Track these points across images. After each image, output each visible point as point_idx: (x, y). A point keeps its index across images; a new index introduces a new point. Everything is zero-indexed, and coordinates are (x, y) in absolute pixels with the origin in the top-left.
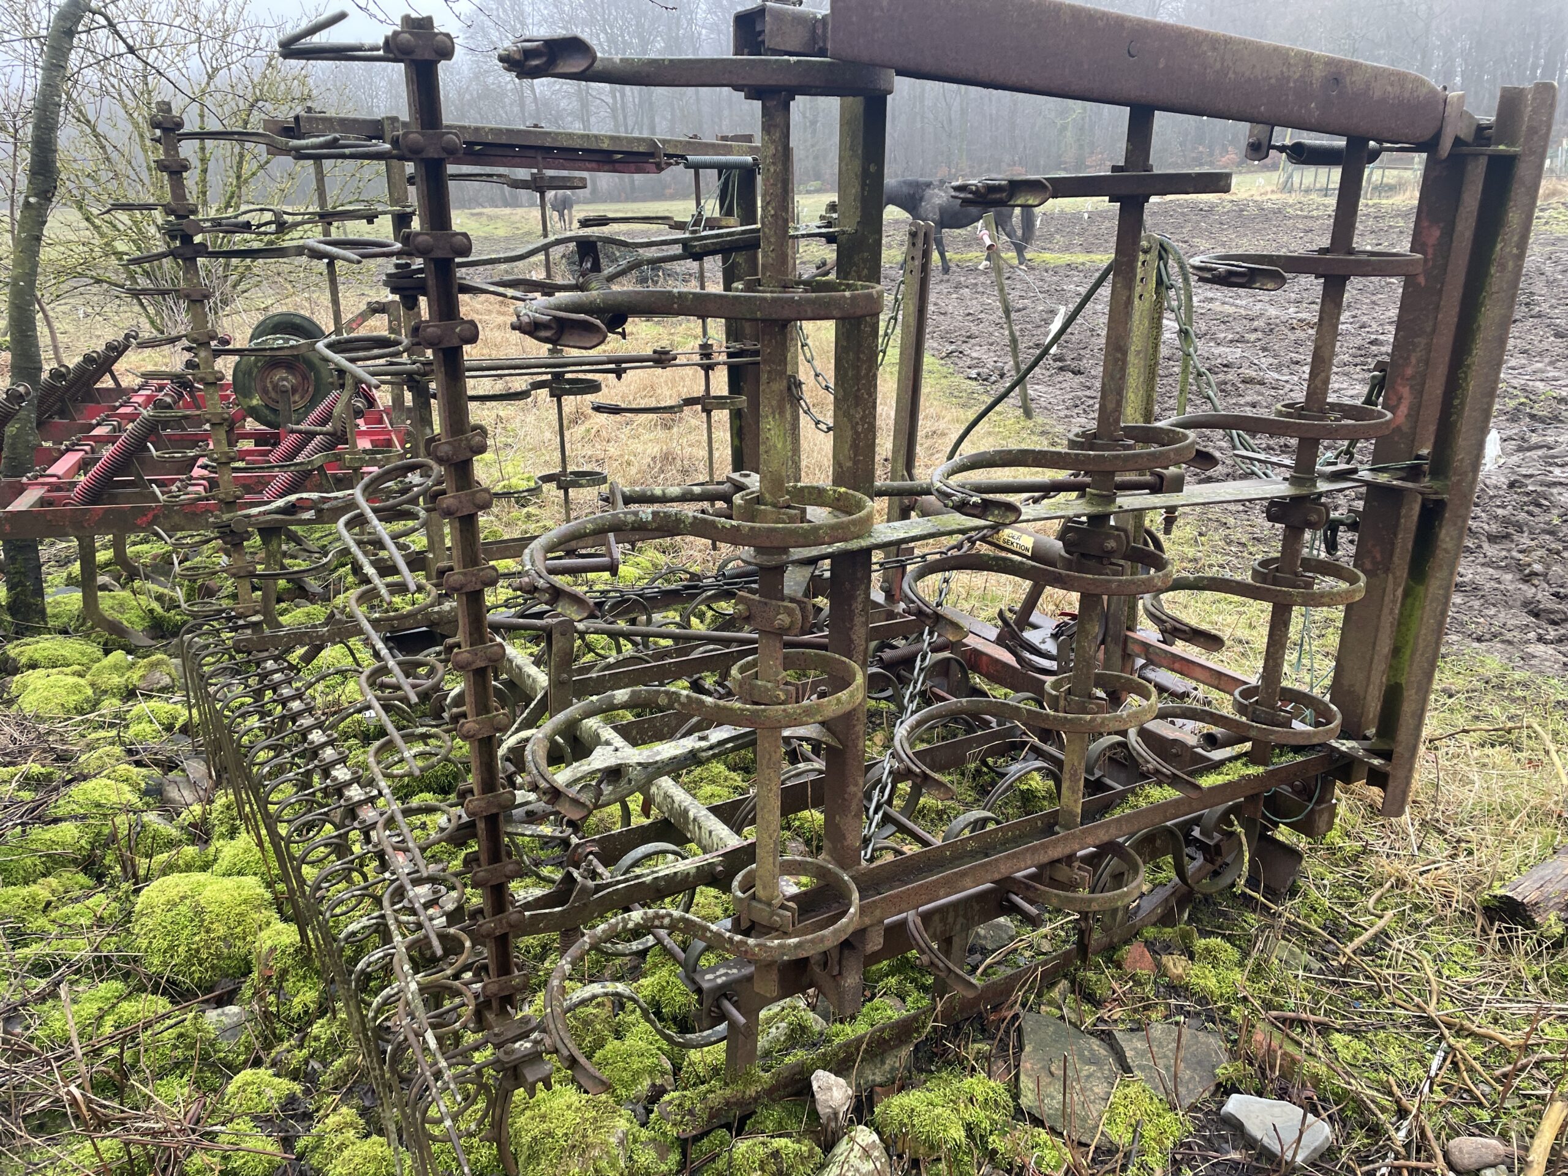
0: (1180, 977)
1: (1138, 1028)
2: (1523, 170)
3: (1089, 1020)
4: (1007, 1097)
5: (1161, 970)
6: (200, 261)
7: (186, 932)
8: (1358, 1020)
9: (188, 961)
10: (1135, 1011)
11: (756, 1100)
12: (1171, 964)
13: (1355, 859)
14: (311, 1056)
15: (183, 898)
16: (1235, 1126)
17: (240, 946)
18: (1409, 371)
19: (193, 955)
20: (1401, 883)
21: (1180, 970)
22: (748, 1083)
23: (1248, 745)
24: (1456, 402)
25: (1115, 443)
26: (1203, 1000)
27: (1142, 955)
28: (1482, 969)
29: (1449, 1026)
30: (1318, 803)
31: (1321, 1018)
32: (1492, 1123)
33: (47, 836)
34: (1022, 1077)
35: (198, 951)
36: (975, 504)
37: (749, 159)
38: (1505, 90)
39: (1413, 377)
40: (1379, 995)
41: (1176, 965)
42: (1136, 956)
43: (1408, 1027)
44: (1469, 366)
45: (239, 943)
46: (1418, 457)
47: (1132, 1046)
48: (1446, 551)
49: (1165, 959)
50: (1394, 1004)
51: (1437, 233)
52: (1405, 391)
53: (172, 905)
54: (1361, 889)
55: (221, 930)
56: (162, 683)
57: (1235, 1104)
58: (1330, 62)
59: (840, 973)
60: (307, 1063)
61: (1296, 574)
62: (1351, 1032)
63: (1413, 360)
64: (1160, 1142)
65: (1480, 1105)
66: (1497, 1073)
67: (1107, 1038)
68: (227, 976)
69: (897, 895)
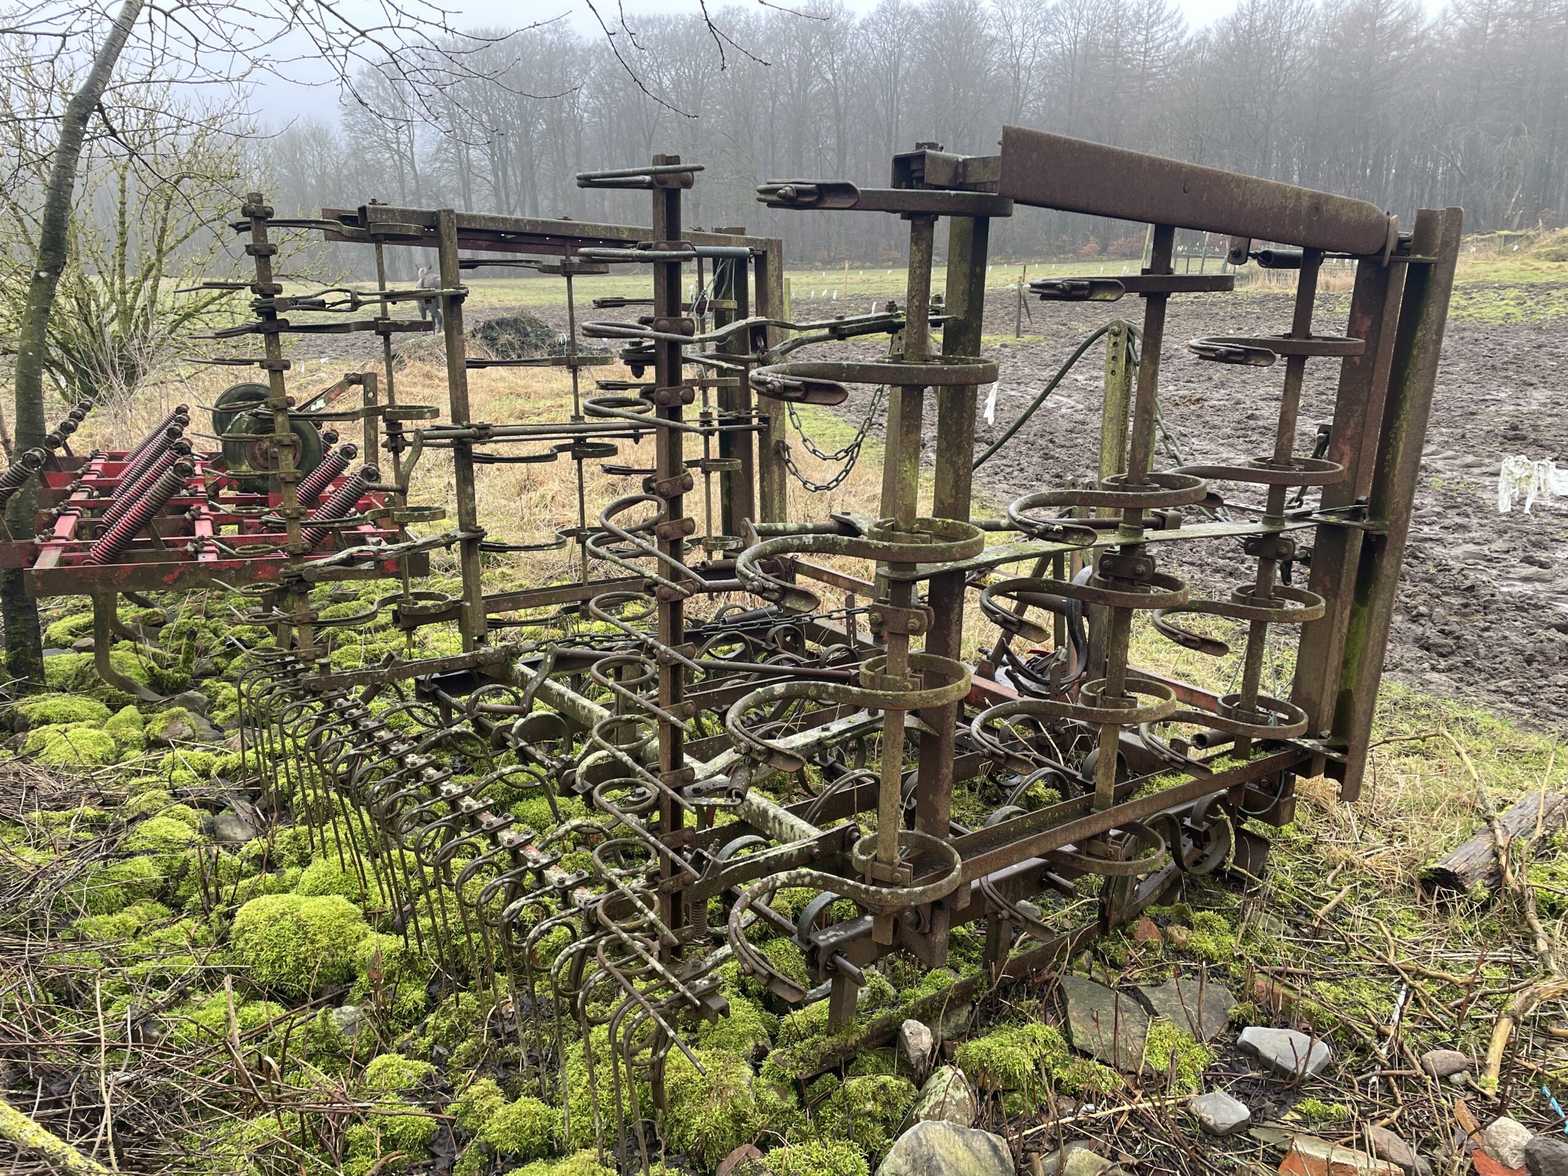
0: (1185, 943)
1: (1157, 984)
2: (1440, 275)
3: (1116, 979)
4: (1060, 1040)
5: (1167, 939)
6: (283, 336)
7: (293, 943)
8: (1333, 971)
9: (297, 970)
10: (1152, 971)
11: (855, 1048)
12: (1176, 933)
13: (1309, 849)
14: (435, 1041)
15: (283, 914)
16: (1252, 1053)
17: (342, 957)
18: (1349, 433)
19: (301, 965)
20: (1350, 865)
21: (1184, 937)
22: (850, 1033)
23: (1230, 745)
24: (1388, 457)
25: (1143, 486)
26: (1210, 960)
27: (1150, 927)
28: (1425, 929)
29: (1407, 971)
30: (1283, 796)
31: (1303, 970)
32: (1453, 1042)
33: (127, 868)
34: (1072, 1023)
35: (305, 960)
36: (1058, 531)
37: (747, 249)
38: (1420, 212)
39: (1352, 437)
40: (1347, 951)
41: (1180, 933)
42: (1145, 929)
43: (1373, 975)
44: (1398, 428)
45: (341, 953)
46: (1359, 502)
47: (1155, 997)
48: (1388, 577)
49: (1170, 929)
50: (1360, 958)
51: (1368, 323)
52: (1346, 449)
53: (273, 920)
54: (1317, 872)
55: (325, 942)
56: (185, 734)
57: (1248, 1035)
58: (1313, 196)
59: (931, 931)
60: (432, 1048)
61: (1270, 597)
62: (1329, 980)
63: (1352, 425)
64: (1193, 1067)
65: (1442, 1029)
66: (1452, 1004)
67: (1134, 993)
68: (332, 983)
69: (984, 860)
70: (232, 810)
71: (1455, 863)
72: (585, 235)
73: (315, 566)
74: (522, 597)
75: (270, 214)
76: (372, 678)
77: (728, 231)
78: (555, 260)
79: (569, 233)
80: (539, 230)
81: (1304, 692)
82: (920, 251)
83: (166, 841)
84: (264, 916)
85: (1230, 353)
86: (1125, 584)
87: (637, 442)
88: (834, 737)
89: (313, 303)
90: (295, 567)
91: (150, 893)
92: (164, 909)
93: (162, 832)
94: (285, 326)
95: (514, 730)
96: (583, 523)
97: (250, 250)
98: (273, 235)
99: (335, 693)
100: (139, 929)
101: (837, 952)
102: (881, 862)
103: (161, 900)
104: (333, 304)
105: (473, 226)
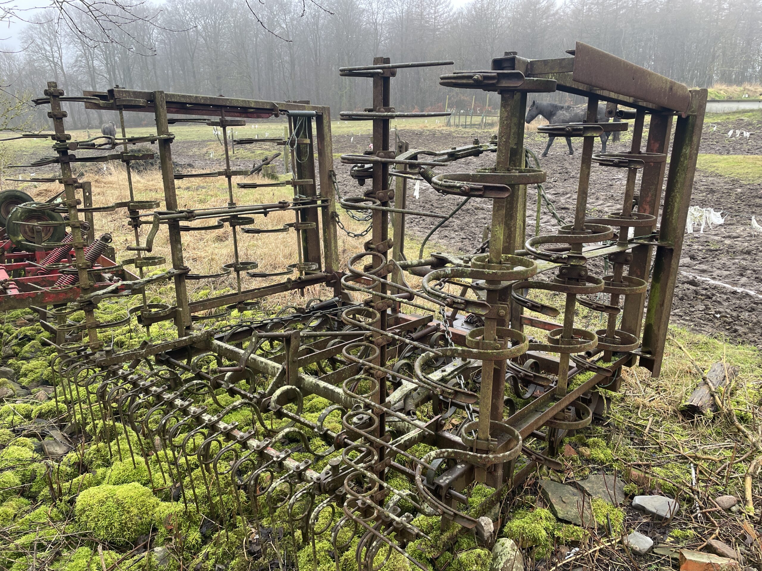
0: (589, 455)
1: (584, 478)
2: (698, 122)
3: (563, 479)
4: (551, 516)
5: (581, 455)
6: (72, 164)
7: (117, 515)
8: (659, 461)
9: (122, 530)
10: (579, 472)
11: (457, 536)
12: (584, 451)
13: (622, 400)
14: (216, 562)
15: (107, 498)
16: (642, 510)
17: (147, 519)
18: (648, 199)
19: (123, 527)
20: (645, 406)
21: (589, 453)
24: (669, 210)
25: (582, 231)
26: (602, 463)
27: (570, 449)
28: (688, 435)
29: (691, 457)
30: (617, 377)
31: (645, 463)
32: (725, 491)
34: (555, 506)
35: (126, 523)
37: (311, 112)
39: (650, 201)
40: (661, 450)
41: (584, 450)
42: (567, 449)
43: (676, 461)
44: (673, 196)
45: (146, 516)
46: (653, 233)
47: (587, 486)
48: (674, 269)
49: (580, 449)
50: (668, 453)
51: (658, 145)
52: (647, 207)
53: (102, 503)
54: (630, 411)
55: (136, 511)
57: (638, 500)
58: (671, 82)
60: (215, 566)
61: (621, 282)
62: (658, 466)
63: (650, 195)
64: (618, 521)
65: (718, 484)
66: (717, 471)
67: (574, 484)
68: (142, 534)
70: (51, 437)
71: (696, 402)
72: (232, 105)
73: (98, 295)
74: (208, 303)
75: (62, 94)
76: (136, 356)
77: (300, 102)
78: (217, 119)
79: (224, 104)
80: (208, 102)
81: (627, 326)
82: (507, 111)
83: (19, 460)
84: (95, 501)
85: (620, 162)
86: (573, 281)
87: (266, 216)
88: (449, 375)
89: (88, 145)
90: (87, 296)
91: (15, 492)
92: (25, 501)
93: (16, 455)
94: (73, 159)
95: (226, 379)
96: (237, 261)
97: (50, 115)
98: (65, 106)
99: (117, 366)
100: (15, 516)
101: (450, 488)
102: (481, 439)
103: (22, 495)
104: (100, 145)
105: (173, 100)
